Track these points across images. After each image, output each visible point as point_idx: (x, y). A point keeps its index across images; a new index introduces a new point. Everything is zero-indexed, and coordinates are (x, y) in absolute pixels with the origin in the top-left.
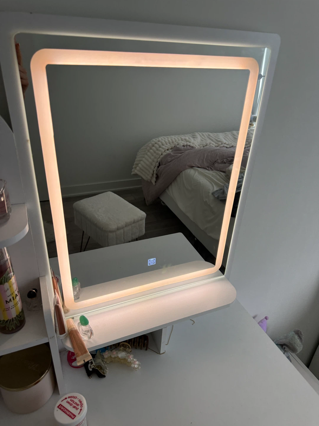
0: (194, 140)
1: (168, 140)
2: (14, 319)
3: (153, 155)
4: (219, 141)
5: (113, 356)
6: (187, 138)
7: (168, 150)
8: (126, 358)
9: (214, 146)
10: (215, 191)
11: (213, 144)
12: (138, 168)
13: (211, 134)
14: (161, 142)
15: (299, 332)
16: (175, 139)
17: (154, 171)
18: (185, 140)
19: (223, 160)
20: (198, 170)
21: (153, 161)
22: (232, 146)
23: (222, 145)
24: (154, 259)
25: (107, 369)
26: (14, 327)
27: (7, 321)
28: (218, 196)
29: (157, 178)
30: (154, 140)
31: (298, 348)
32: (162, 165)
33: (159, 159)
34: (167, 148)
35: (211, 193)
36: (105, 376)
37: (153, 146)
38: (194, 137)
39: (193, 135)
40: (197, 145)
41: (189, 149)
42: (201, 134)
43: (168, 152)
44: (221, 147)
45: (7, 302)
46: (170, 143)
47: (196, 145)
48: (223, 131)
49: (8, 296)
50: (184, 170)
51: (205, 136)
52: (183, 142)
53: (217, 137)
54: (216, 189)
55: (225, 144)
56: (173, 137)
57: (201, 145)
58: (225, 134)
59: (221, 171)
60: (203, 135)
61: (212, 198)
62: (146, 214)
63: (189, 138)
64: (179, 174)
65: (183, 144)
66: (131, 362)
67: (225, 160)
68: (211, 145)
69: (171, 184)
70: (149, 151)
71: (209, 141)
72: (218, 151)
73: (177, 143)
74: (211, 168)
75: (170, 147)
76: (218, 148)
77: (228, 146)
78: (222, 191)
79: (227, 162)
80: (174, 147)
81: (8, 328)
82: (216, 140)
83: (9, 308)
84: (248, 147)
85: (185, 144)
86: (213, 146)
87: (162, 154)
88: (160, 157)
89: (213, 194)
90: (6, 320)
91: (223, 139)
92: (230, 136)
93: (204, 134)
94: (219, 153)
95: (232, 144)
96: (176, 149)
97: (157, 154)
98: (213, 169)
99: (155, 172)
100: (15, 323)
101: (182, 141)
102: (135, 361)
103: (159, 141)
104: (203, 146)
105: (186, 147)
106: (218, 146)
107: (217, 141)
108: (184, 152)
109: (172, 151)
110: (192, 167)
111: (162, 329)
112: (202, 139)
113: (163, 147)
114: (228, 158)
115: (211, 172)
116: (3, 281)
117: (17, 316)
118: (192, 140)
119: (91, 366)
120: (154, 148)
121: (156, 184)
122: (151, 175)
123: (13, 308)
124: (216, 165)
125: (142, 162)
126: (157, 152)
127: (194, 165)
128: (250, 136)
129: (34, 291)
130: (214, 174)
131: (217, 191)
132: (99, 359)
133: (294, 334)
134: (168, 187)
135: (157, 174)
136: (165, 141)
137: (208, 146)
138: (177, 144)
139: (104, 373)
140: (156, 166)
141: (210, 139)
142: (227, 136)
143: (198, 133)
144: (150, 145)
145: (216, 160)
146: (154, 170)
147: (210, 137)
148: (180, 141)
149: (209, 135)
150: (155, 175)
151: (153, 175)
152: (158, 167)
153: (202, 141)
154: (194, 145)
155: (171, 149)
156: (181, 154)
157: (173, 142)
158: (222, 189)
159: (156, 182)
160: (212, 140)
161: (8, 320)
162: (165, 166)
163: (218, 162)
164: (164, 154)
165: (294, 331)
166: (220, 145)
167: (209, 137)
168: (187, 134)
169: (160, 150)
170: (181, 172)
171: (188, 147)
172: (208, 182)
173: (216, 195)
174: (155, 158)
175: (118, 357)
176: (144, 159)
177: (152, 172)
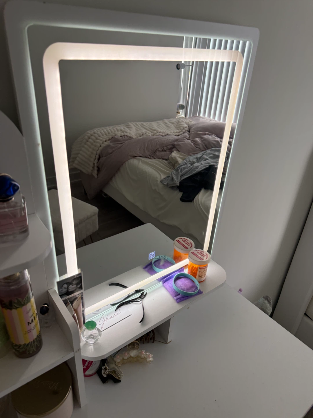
0: (130, 130)
1: (104, 131)
2: (35, 340)
3: (90, 148)
4: (155, 130)
5: (126, 358)
6: (122, 128)
7: (106, 141)
8: (139, 355)
9: (151, 135)
10: (163, 179)
11: (149, 133)
12: (76, 162)
13: (144, 124)
14: (97, 134)
15: (268, 297)
16: (110, 130)
17: (94, 164)
18: (121, 130)
19: (163, 148)
20: (141, 160)
21: (92, 153)
22: (167, 134)
23: (158, 134)
24: (154, 253)
25: (122, 373)
26: (34, 349)
27: (28, 345)
28: (168, 183)
29: (99, 170)
30: (89, 132)
31: (268, 311)
32: (103, 157)
33: (99, 152)
34: (104, 140)
35: (160, 181)
36: (120, 381)
37: (89, 138)
38: (128, 127)
39: (126, 125)
40: (134, 135)
41: (128, 140)
42: (134, 124)
43: (106, 143)
44: (157, 136)
45: (30, 324)
46: (106, 134)
47: (132, 135)
48: (154, 120)
49: (30, 317)
50: (127, 161)
51: (139, 126)
52: (120, 133)
53: (151, 126)
54: (163, 177)
55: (160, 132)
56: (108, 128)
57: (138, 135)
58: (158, 122)
59: (163, 159)
60: (137, 125)
61: (161, 186)
62: (98, 208)
63: (124, 129)
64: (122, 165)
65: (120, 134)
66: (145, 357)
67: (165, 148)
68: (148, 134)
69: (114, 175)
70: (85, 144)
71: (144, 131)
72: (157, 140)
73: (114, 133)
74: (153, 157)
75: (108, 139)
76: (155, 137)
77: (163, 134)
78: (170, 178)
79: (167, 150)
80: (112, 138)
81: (29, 351)
82: (150, 129)
83: (31, 329)
84: (181, 134)
85: (123, 134)
86: (149, 135)
87: (100, 146)
88: (98, 148)
89: (161, 181)
90: (27, 343)
91: (157, 128)
92: (162, 124)
93: (137, 123)
94: (159, 142)
95: (167, 131)
96: (114, 139)
97: (95, 146)
98: (155, 158)
99: (96, 164)
100: (36, 344)
101: (118, 132)
102: (149, 355)
103: (95, 133)
104: (139, 136)
105: (123, 137)
106: (154, 135)
107: (152, 130)
108: (123, 143)
109: (111, 142)
110: (135, 157)
111: (170, 319)
112: (137, 129)
113: (101, 138)
114: (168, 146)
115: (153, 160)
116: (26, 301)
117: (37, 336)
118: (128, 130)
119: (106, 372)
120: (90, 140)
121: (98, 177)
122: (91, 168)
123: (35, 328)
124: (157, 153)
125: (79, 155)
126: (94, 144)
127: (136, 155)
128: (181, 123)
129: (46, 306)
130: (157, 162)
131: (165, 178)
132: (112, 363)
133: (264, 300)
134: (111, 179)
135: (98, 167)
136: (101, 133)
137: (145, 135)
138: (114, 135)
139: (119, 377)
140: (96, 159)
141: (144, 128)
142: (159, 124)
143: (132, 123)
144: (86, 137)
145: (157, 149)
146: (95, 162)
147: (144, 126)
148: (117, 132)
149: (142, 124)
150: (96, 168)
151: (93, 168)
152: (99, 159)
153: (137, 130)
154: (131, 135)
155: (109, 140)
156: (120, 145)
157: (109, 133)
158: (169, 177)
159: (97, 175)
160: (146, 129)
161: (30, 342)
162: (105, 157)
163: (159, 150)
164: (103, 145)
165: (263, 298)
166: (155, 134)
167: (142, 126)
168: (120, 124)
169: (97, 142)
170: (124, 162)
171: (126, 137)
172: (153, 170)
173: (165, 182)
174: (94, 150)
175: (131, 356)
176: (81, 152)
177: (92, 164)
